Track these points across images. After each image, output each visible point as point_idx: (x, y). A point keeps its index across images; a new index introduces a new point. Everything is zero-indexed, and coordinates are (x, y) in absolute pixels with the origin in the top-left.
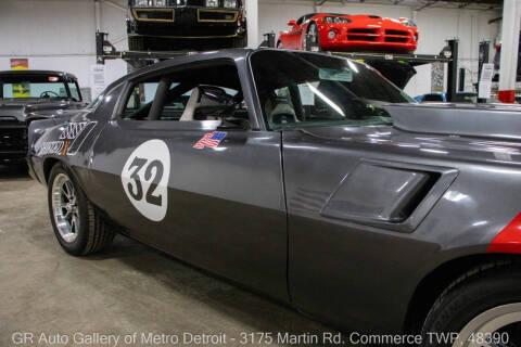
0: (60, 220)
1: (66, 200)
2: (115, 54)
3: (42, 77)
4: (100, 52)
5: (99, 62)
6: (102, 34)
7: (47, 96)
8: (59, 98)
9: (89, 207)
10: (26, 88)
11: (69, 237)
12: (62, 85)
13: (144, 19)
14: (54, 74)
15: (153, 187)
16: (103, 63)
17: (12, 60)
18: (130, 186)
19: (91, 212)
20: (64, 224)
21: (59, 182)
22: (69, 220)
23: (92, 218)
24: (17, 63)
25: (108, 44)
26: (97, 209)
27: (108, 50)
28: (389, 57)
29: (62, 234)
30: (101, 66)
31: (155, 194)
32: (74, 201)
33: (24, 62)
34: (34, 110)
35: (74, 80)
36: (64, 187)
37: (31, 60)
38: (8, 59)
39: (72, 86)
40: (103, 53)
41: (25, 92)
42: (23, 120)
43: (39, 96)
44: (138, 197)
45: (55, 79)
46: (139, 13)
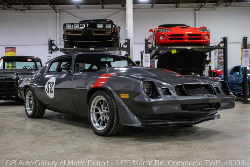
0: (28, 107)
1: (30, 100)
2: (57, 49)
3: (24, 59)
4: (50, 48)
5: (49, 53)
6: (52, 41)
7: (26, 68)
8: (32, 70)
9: (37, 100)
10: (13, 65)
11: (30, 112)
12: (33, 63)
13: (70, 34)
14: (30, 58)
15: (51, 88)
16: (52, 53)
17: (6, 48)
18: (47, 89)
19: (37, 102)
20: (29, 108)
21: (29, 94)
22: (31, 107)
23: (37, 104)
24: (9, 50)
25: (54, 45)
26: (39, 101)
27: (54, 47)
28: (189, 48)
29: (28, 111)
30: (51, 54)
31: (52, 90)
32: (33, 100)
33: (13, 49)
34: (19, 74)
35: (39, 61)
36: (30, 96)
37: (17, 48)
38: (4, 48)
39: (38, 64)
40: (52, 49)
41: (12, 67)
42: (15, 79)
43: (22, 68)
44: (48, 92)
45: (30, 60)
46: (67, 31)
